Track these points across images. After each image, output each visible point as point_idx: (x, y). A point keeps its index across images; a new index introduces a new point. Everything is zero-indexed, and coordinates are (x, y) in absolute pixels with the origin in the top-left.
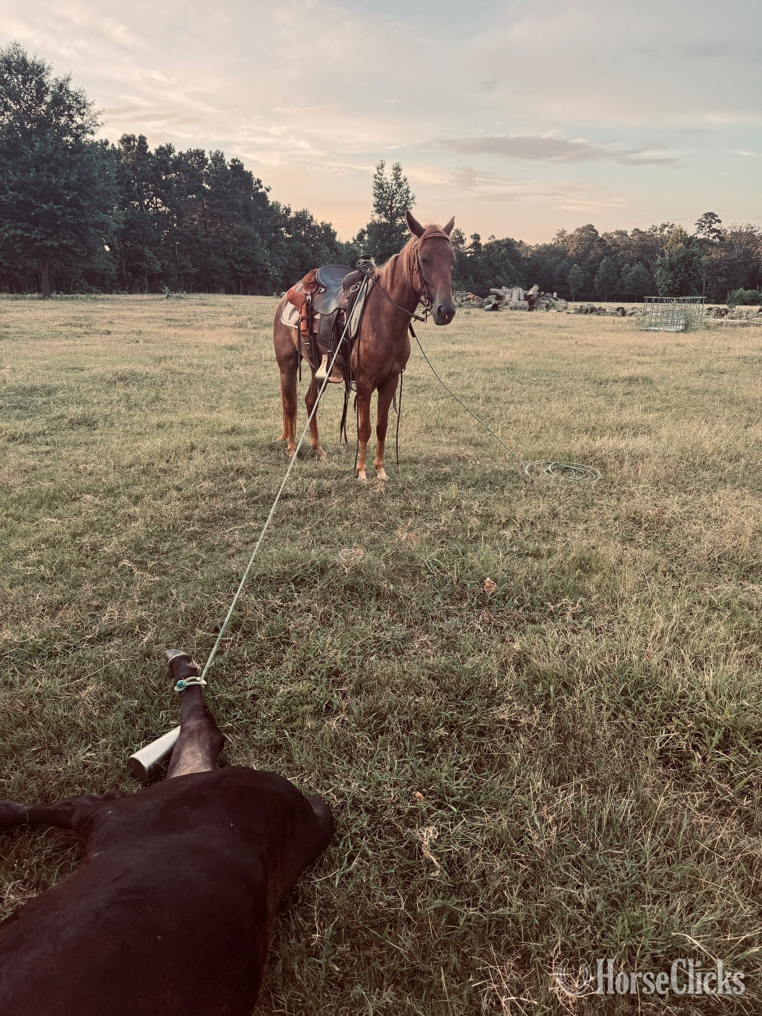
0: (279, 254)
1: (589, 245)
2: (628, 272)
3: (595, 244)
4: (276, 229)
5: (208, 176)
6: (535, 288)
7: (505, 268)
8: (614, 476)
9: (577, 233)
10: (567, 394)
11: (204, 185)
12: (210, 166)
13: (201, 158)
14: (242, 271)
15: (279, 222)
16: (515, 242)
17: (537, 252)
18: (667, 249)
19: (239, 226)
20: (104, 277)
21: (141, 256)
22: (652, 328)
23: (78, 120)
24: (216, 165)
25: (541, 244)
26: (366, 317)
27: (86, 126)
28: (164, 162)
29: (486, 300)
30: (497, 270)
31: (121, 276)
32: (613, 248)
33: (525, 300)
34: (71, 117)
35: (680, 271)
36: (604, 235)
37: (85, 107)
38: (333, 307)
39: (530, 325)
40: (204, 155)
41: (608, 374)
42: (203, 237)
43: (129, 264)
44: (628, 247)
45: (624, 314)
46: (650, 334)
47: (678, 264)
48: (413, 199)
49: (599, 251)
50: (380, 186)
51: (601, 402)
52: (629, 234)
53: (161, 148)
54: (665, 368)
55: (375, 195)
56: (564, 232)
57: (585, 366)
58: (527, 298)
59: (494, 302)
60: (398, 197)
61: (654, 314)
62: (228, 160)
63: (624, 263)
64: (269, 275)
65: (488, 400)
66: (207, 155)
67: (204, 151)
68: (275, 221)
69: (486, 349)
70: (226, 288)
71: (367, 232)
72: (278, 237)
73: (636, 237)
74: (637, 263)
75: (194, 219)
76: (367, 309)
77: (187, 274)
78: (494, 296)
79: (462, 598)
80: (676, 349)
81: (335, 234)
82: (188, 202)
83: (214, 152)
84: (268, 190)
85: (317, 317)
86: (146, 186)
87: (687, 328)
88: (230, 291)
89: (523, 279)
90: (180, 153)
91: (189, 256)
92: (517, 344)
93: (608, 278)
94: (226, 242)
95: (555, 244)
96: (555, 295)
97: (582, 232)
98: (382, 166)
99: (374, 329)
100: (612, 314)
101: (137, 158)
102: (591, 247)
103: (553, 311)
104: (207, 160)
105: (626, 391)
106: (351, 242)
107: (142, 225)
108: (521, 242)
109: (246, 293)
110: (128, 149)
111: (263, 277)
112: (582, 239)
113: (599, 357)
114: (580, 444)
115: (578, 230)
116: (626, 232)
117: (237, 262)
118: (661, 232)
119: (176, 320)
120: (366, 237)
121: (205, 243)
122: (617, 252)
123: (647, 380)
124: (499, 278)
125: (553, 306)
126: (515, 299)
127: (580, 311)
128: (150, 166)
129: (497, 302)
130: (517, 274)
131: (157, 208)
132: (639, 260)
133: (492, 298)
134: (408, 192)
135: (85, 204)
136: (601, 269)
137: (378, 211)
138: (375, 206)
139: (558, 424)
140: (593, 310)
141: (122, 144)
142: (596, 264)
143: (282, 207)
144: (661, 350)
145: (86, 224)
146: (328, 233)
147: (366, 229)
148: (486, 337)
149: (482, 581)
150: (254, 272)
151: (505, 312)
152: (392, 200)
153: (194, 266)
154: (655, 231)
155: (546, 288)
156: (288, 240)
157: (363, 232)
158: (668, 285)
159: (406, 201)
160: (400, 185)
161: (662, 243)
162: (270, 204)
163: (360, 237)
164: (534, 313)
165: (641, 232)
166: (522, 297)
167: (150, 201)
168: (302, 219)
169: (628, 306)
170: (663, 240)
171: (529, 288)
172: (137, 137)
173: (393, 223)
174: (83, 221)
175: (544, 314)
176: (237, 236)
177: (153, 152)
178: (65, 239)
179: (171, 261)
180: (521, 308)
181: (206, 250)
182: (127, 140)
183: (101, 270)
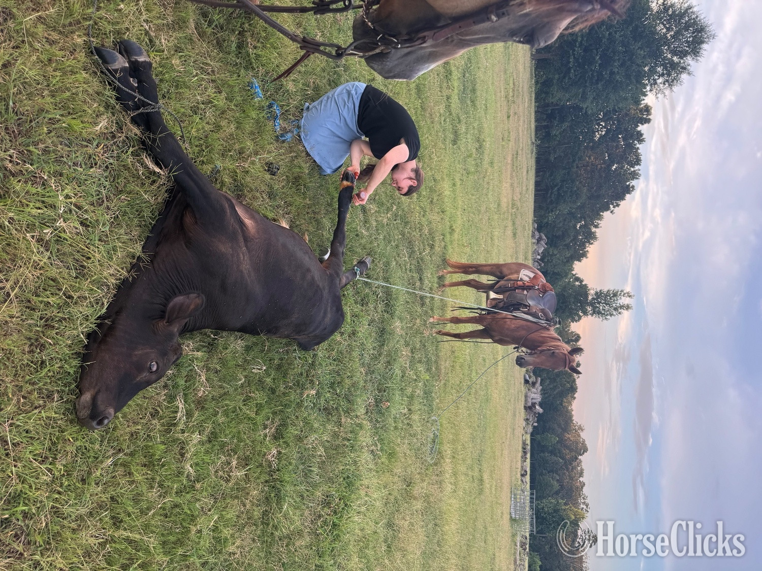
0: (565, 220)
1: (572, 449)
2: (552, 478)
3: (573, 454)
4: (583, 217)
5: (622, 168)
6: (541, 410)
7: (555, 386)
8: (431, 471)
9: (581, 440)
10: (473, 438)
11: (615, 165)
12: (629, 169)
13: (635, 163)
14: (552, 193)
15: (588, 219)
16: (575, 394)
17: (567, 410)
18: (570, 507)
19: (585, 191)
20: (547, 93)
21: (562, 120)
22: (513, 496)
23: (660, 80)
24: (630, 174)
25: (573, 413)
26: (524, 323)
27: (656, 86)
28: (632, 137)
29: (532, 374)
30: (553, 380)
31: (548, 105)
32: (570, 467)
33: (532, 403)
34: (663, 75)
35: (553, 517)
36: (580, 460)
37: (669, 85)
38: (531, 303)
39: (515, 408)
40: (637, 165)
41: (485, 466)
42: (577, 165)
43: (557, 112)
44: (571, 478)
45: (522, 475)
46: (509, 494)
47: (559, 515)
48: (606, 319)
49: (568, 457)
50: (615, 295)
51: (469, 461)
52: (581, 479)
53: (642, 135)
54: (488, 504)
55: (608, 291)
56: (582, 430)
57: (489, 449)
58: (534, 404)
59: (531, 381)
60: (607, 308)
61: (522, 497)
62: (633, 183)
63: (559, 475)
64: (549, 213)
65: (469, 387)
66: (637, 167)
67: (640, 165)
68: (589, 217)
69: (500, 380)
70: (539, 182)
71: (581, 284)
72: (577, 219)
73: (578, 484)
74: (560, 485)
75: (590, 158)
76: (529, 324)
77: (550, 153)
78: (535, 381)
79: (380, 391)
80: (499, 512)
81: (580, 261)
82: (603, 154)
83: (640, 172)
84: (612, 212)
85: (525, 292)
86: (614, 123)
87: (513, 520)
88: (537, 184)
89: (547, 400)
90: (638, 148)
91: (562, 154)
92: (502, 401)
93: (548, 463)
94: (573, 181)
95: (573, 423)
96: (536, 424)
97: (582, 444)
98: (630, 296)
99: (518, 328)
100: (522, 467)
101: (634, 117)
102: (571, 450)
103: (524, 423)
104: (633, 167)
105: (475, 477)
106: (574, 272)
107: (585, 121)
108: (575, 398)
109: (535, 195)
110: (641, 110)
111: (548, 208)
112: (577, 443)
113: (495, 459)
114: (447, 449)
115: (584, 441)
116: (582, 477)
117: (559, 190)
118: (583, 503)
119: (517, 157)
120: (577, 283)
121: (572, 166)
122: (567, 471)
123: (481, 491)
124: (548, 382)
125: (528, 424)
126: (533, 395)
127: (524, 443)
128: (628, 127)
129: (531, 382)
130: (550, 395)
131: (598, 131)
132: (562, 486)
133: (533, 379)
134: (611, 315)
135: (600, 86)
136: (554, 458)
137: (596, 293)
138: (601, 290)
139: (456, 434)
140: (525, 453)
141: (645, 106)
142: (558, 455)
143: (599, 222)
144: (499, 502)
145: (586, 86)
146: (580, 255)
147: (583, 283)
148: (507, 379)
149: (388, 401)
150: (551, 202)
151: (523, 389)
152: (605, 303)
153: (555, 158)
154: (583, 498)
155: (540, 417)
156: (575, 226)
157: (581, 281)
158: (543, 508)
159: (604, 314)
160: (616, 309)
161: (574, 504)
162: (601, 214)
163: (578, 279)
164: (523, 410)
165: (582, 488)
166: (534, 401)
167: (603, 127)
168: (590, 237)
169: (528, 478)
170: (576, 504)
171: (541, 405)
172: (650, 117)
173: (588, 304)
174: (587, 84)
175: (522, 417)
176: (578, 189)
177: (639, 129)
178: (574, 71)
179: (559, 141)
180: (526, 401)
181: (567, 167)
182: (647, 109)
183: (552, 91)
